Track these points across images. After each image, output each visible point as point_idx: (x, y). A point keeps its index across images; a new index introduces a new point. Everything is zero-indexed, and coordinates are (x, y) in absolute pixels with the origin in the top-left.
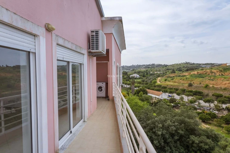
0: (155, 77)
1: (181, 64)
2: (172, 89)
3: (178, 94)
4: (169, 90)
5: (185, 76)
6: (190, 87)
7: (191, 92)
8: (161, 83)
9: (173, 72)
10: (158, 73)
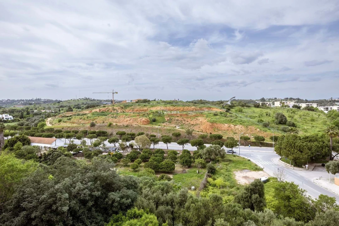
0: (43, 117)
1: (79, 100)
2: (70, 132)
3: (79, 138)
4: (65, 134)
5: (85, 114)
6: (93, 128)
7: (94, 133)
8: (53, 125)
9: (70, 109)
10: (47, 112)
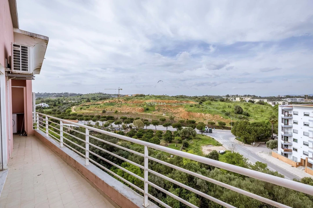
0: (69, 106)
1: (95, 94)
2: (88, 116)
3: (94, 121)
4: (85, 118)
5: (99, 104)
6: (104, 113)
7: (105, 117)
8: (76, 111)
9: (88, 101)
10: (72, 102)
